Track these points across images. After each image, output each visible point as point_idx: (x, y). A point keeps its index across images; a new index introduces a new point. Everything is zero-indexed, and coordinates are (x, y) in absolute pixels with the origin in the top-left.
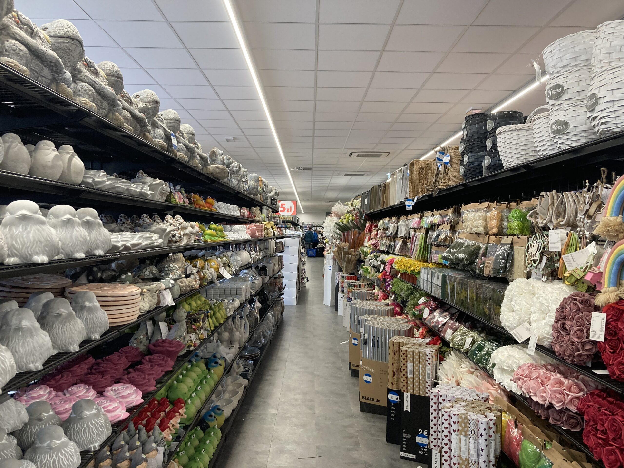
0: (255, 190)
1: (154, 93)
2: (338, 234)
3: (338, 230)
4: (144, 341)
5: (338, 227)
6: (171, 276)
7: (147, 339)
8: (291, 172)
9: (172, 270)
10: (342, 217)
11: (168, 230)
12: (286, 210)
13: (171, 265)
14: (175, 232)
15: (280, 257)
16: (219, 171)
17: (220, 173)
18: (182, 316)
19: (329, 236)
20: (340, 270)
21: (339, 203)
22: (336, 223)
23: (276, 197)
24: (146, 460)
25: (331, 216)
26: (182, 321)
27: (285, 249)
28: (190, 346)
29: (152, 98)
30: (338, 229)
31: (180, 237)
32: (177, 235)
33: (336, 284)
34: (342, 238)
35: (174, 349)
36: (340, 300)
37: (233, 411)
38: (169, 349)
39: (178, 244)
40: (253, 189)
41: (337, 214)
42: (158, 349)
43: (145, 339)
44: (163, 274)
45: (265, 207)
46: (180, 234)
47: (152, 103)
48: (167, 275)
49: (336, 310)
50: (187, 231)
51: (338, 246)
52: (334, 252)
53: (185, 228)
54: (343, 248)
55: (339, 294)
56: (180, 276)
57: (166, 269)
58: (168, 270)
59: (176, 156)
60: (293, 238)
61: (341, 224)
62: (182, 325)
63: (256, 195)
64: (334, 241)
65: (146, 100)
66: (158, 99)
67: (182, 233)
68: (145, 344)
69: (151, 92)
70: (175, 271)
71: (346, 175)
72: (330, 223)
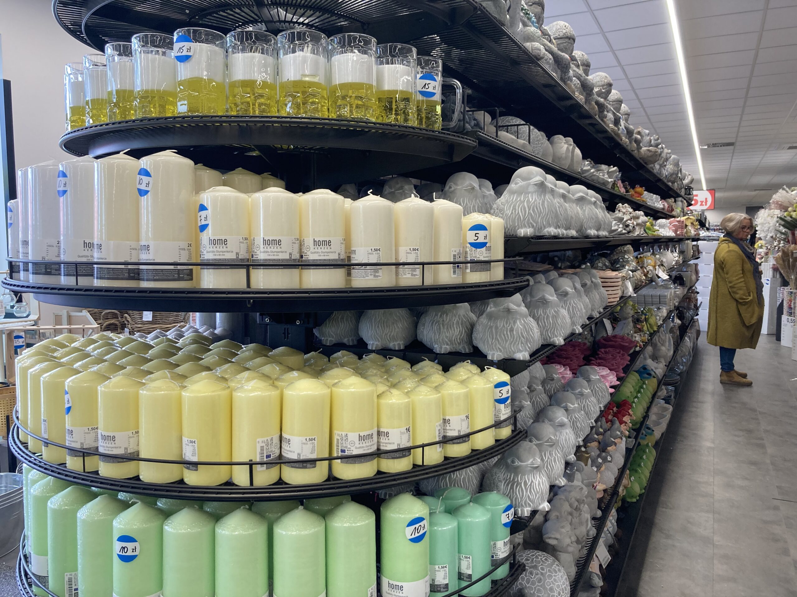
0: (674, 176)
1: (607, 76)
2: (782, 233)
3: (782, 228)
4: (588, 337)
5: (783, 223)
6: (627, 267)
7: (592, 335)
8: (702, 150)
9: (628, 262)
10: (790, 209)
11: (625, 220)
12: (699, 203)
13: (626, 256)
14: (629, 221)
15: (696, 265)
16: (650, 154)
17: (651, 156)
18: (629, 313)
19: (766, 237)
20: (785, 283)
21: (784, 189)
22: (781, 218)
23: (692, 186)
24: (615, 444)
25: (770, 209)
26: (628, 318)
27: (701, 255)
28: (636, 346)
29: (606, 81)
30: (783, 226)
31: (634, 227)
32: (631, 225)
33: (778, 303)
34: (790, 238)
35: (627, 344)
36: (786, 325)
37: (662, 434)
38: (622, 343)
39: (631, 234)
40: (672, 175)
41: (781, 205)
42: (610, 343)
43: (590, 335)
44: (618, 266)
45: (680, 199)
46: (633, 223)
47: (605, 87)
48: (624, 266)
49: (778, 339)
50: (640, 221)
51: (784, 252)
52: (776, 259)
53: (638, 218)
54: (792, 253)
55: (784, 318)
56: (636, 267)
57: (621, 260)
58: (623, 261)
59: (621, 140)
60: (709, 240)
61: (788, 219)
62: (629, 323)
63: (673, 182)
64: (776, 243)
65: (600, 83)
66: (612, 82)
67: (635, 223)
68: (590, 340)
69: (604, 74)
70: (631, 262)
71: (790, 148)
72: (769, 219)
